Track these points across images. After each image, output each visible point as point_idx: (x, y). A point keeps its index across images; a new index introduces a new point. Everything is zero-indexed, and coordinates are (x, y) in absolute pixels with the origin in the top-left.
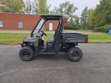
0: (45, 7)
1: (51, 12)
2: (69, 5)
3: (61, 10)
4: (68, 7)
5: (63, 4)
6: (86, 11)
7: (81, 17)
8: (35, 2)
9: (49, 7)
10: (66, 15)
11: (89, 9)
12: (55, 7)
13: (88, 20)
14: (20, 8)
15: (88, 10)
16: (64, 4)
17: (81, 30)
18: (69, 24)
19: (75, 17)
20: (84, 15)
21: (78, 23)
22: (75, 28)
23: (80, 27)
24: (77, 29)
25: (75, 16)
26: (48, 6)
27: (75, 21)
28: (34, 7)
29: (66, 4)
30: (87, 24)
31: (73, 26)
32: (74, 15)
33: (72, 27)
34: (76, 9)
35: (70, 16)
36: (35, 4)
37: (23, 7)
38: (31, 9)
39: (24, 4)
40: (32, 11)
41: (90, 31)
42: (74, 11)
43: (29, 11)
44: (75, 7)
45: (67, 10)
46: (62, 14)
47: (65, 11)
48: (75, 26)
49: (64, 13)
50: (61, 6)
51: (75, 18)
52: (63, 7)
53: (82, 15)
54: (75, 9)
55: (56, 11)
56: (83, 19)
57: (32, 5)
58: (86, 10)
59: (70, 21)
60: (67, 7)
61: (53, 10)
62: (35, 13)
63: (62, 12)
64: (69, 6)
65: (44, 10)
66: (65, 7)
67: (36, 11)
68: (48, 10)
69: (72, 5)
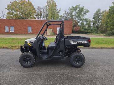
0: (55, 12)
2: (79, 8)
3: (71, 14)
4: (78, 11)
5: (73, 7)
6: (99, 14)
7: (94, 19)
8: (45, 8)
9: (59, 12)
10: (77, 19)
11: (102, 12)
12: (65, 11)
13: (101, 22)
14: (31, 14)
15: (101, 12)
18: (79, 27)
19: (86, 20)
20: (97, 18)
21: (89, 26)
22: (86, 31)
23: (92, 30)
24: (89, 33)
25: (86, 19)
26: (58, 10)
27: (86, 24)
28: (44, 12)
29: (76, 7)
30: (100, 28)
32: (85, 18)
33: (83, 31)
34: (88, 11)
35: (81, 20)
36: (45, 10)
37: (35, 13)
38: (42, 15)
39: (35, 10)
40: (42, 16)
42: (85, 14)
43: (40, 16)
44: (86, 10)
45: (77, 13)
46: (72, 18)
47: (75, 15)
49: (74, 17)
50: (71, 9)
51: (86, 21)
52: (73, 11)
54: (86, 12)
57: (42, 10)
58: (99, 12)
59: (81, 25)
60: (77, 10)
61: (63, 14)
62: (45, 18)
63: (72, 16)
64: (79, 10)
65: (53, 14)
66: (76, 10)
67: (47, 16)
68: (58, 15)
69: (83, 8)
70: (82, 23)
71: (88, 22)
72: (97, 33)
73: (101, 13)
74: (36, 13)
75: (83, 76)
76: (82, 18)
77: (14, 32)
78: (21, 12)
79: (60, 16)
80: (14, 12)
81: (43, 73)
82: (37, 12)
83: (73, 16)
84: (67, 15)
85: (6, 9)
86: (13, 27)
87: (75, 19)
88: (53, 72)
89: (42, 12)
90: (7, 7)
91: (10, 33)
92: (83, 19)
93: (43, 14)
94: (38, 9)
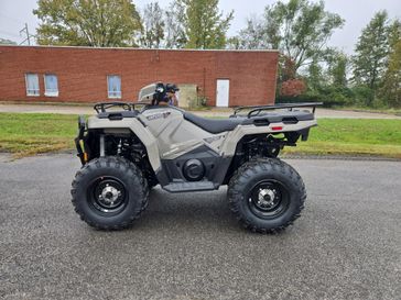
0: (211, 25)
1: (234, 40)
2: (305, 9)
3: (272, 31)
4: (300, 19)
5: (281, 7)
6: (381, 31)
7: (358, 54)
8: (175, 9)
9: (225, 24)
10: (293, 51)
11: (392, 23)
12: (250, 23)
13: (387, 65)
14: (126, 32)
15: (388, 23)
16: (283, 6)
18: (302, 83)
19: (329, 55)
20: (371, 48)
21: (340, 80)
22: (327, 98)
23: (349, 94)
24: (337, 103)
25: (328, 51)
26: (224, 18)
27: (330, 72)
28: (173, 26)
29: (293, 6)
30: (381, 85)
31: (321, 91)
32: (324, 49)
34: (337, 22)
35: (309, 55)
36: (174, 18)
37: (136, 28)
38: (162, 36)
39: (139, 18)
41: (392, 110)
42: (326, 31)
43: (155, 42)
44: (330, 16)
45: (295, 29)
47: (288, 36)
48: (327, 92)
49: (282, 42)
50: (272, 15)
51: (330, 60)
52: (280, 21)
53: (360, 48)
54: (329, 22)
55: (252, 38)
56: (363, 64)
57: (164, 18)
58: (381, 25)
59: (308, 74)
60: (296, 18)
61: (242, 33)
63: (275, 41)
64: (305, 15)
65: (206, 34)
66: (290, 17)
67: (180, 41)
68: (222, 36)
69: (318, 10)
70: (314, 69)
71: (336, 64)
72: (369, 105)
73: (389, 30)
74: (142, 28)
76: (312, 48)
77: (56, 94)
78: (87, 26)
79: (230, 41)
80: (62, 24)
82: (144, 25)
83: (280, 39)
84: (255, 37)
85: (35, 12)
86: (55, 78)
87: (286, 53)
89: (163, 24)
90: (37, 7)
91: (43, 100)
92: (319, 52)
93: (166, 34)
94: (150, 15)
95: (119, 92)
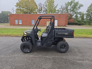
0: (53, 7)
1: (58, 10)
2: (74, 3)
3: (67, 8)
4: (73, 5)
7: (87, 13)
8: (45, 4)
9: (56, 7)
10: (71, 12)
12: (61, 6)
14: (34, 9)
16: (69, 2)
17: (86, 25)
18: (74, 20)
19: (80, 13)
20: (90, 11)
21: (83, 19)
22: (80, 23)
23: (85, 22)
25: (80, 12)
26: (56, 6)
27: (80, 17)
28: (44, 8)
29: (72, 2)
31: (78, 21)
32: (79, 12)
33: (77, 23)
34: (82, 6)
35: (75, 13)
36: (45, 6)
37: (36, 8)
39: (37, 6)
40: (42, 11)
42: (79, 8)
43: (40, 11)
44: (80, 4)
45: (72, 7)
46: (67, 12)
47: (70, 9)
49: (69, 10)
50: (66, 4)
51: (80, 14)
52: (68, 6)
53: (87, 11)
54: (80, 6)
55: (62, 10)
56: (88, 15)
57: (43, 6)
59: (75, 18)
60: (72, 5)
61: (60, 9)
62: (45, 13)
65: (52, 9)
66: (71, 5)
67: (46, 11)
68: (55, 9)
69: (77, 3)
70: (76, 16)
71: (82, 15)
72: (90, 25)
74: (38, 8)
75: (84, 62)
76: (76, 12)
77: (21, 24)
78: (26, 8)
79: (57, 11)
80: (21, 8)
81: (50, 57)
82: (38, 7)
83: (68, 10)
84: (63, 9)
85: (16, 6)
86: (21, 20)
87: (70, 13)
88: (57, 57)
89: (42, 7)
90: (16, 5)
91: (19, 25)
92: (78, 12)
93: (43, 10)
94: (39, 5)
95: (34, 23)
